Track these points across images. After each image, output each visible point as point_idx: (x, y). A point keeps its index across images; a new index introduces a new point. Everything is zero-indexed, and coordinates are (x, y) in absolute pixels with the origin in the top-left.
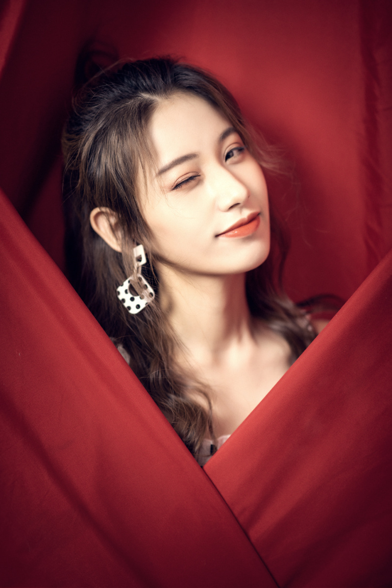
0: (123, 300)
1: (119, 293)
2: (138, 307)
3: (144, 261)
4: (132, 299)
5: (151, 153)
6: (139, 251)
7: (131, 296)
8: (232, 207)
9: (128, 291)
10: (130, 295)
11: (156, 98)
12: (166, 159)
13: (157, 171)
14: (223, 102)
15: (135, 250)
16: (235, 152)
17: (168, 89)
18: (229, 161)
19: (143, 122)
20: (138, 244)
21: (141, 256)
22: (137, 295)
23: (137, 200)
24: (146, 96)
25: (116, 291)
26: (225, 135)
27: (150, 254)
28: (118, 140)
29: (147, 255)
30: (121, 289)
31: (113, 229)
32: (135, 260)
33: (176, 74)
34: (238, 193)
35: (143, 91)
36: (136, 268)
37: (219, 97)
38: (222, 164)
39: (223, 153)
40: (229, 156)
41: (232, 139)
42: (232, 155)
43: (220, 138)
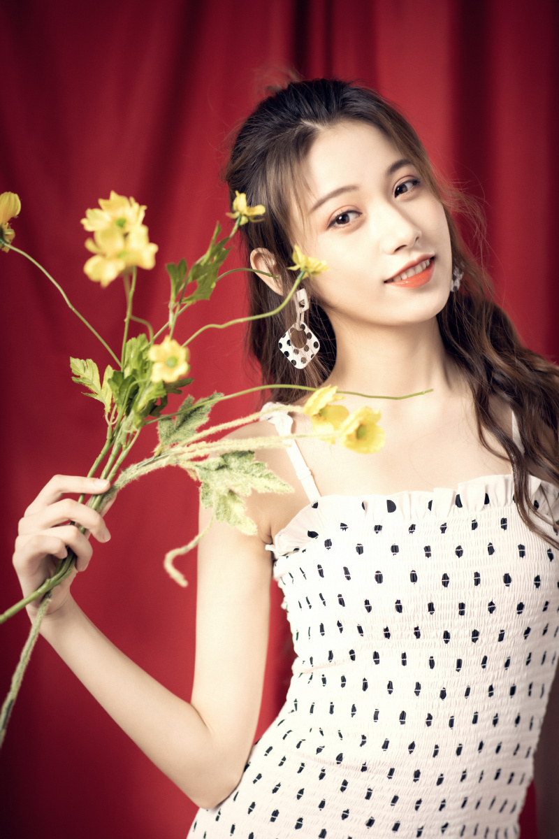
0: (287, 353)
1: (281, 345)
2: (304, 360)
3: (307, 306)
4: (296, 352)
6: (302, 295)
7: (294, 348)
8: (398, 249)
9: (291, 342)
10: (292, 347)
11: (318, 126)
15: (297, 294)
16: (408, 186)
17: (332, 118)
18: (400, 197)
19: (301, 154)
20: (300, 288)
21: (304, 301)
22: (301, 346)
24: (308, 123)
25: (277, 343)
26: (395, 167)
29: (310, 300)
30: (283, 341)
32: (297, 306)
33: (345, 100)
34: (405, 233)
35: (305, 119)
36: (298, 315)
37: (388, 124)
38: (389, 200)
39: (392, 187)
40: (400, 190)
41: (403, 172)
42: (404, 189)
43: (388, 171)
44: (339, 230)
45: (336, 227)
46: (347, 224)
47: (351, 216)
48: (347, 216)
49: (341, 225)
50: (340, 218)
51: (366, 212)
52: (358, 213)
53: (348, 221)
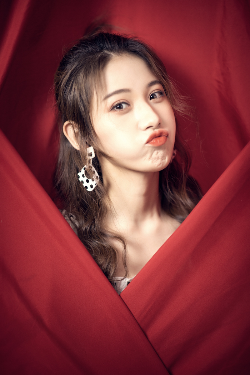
0: (82, 182)
1: (79, 177)
2: (91, 186)
3: (94, 156)
4: (88, 181)
5: (102, 85)
6: (91, 150)
9: (85, 175)
10: (86, 178)
11: (112, 54)
12: (111, 89)
13: (105, 96)
14: (154, 63)
15: (88, 149)
16: (157, 94)
17: (120, 50)
18: (152, 101)
20: (90, 146)
21: (92, 152)
22: (90, 178)
23: (90, 115)
24: (106, 52)
25: (77, 175)
26: (152, 84)
27: (98, 152)
28: (83, 77)
29: (95, 152)
31: (76, 135)
32: (88, 155)
34: (153, 120)
35: (105, 50)
36: (88, 160)
37: (152, 61)
38: (147, 101)
39: (149, 95)
40: (152, 97)
41: (156, 87)
42: (155, 97)
43: (148, 85)
44: (116, 112)
45: (115, 111)
46: (121, 110)
47: (124, 106)
48: (122, 105)
49: (118, 110)
50: (118, 106)
51: (133, 105)
52: (128, 104)
53: (122, 108)
